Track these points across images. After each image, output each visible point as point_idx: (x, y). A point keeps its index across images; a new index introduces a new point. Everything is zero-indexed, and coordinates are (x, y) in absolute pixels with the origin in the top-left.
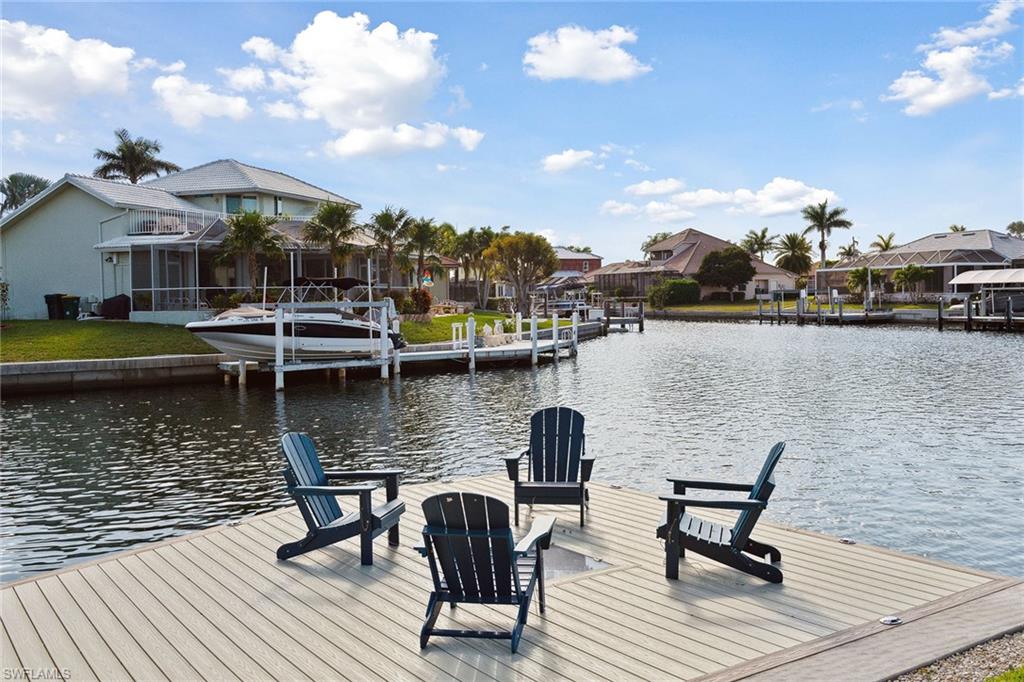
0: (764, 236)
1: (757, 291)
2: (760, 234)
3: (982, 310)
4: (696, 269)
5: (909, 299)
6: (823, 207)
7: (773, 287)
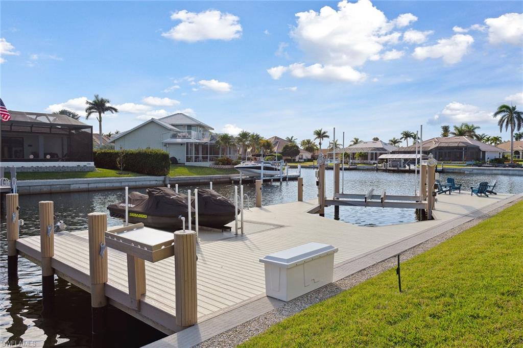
0: (292, 139)
1: (299, 158)
2: (290, 138)
3: (388, 166)
4: (281, 151)
5: (360, 162)
6: (321, 131)
7: (304, 157)
